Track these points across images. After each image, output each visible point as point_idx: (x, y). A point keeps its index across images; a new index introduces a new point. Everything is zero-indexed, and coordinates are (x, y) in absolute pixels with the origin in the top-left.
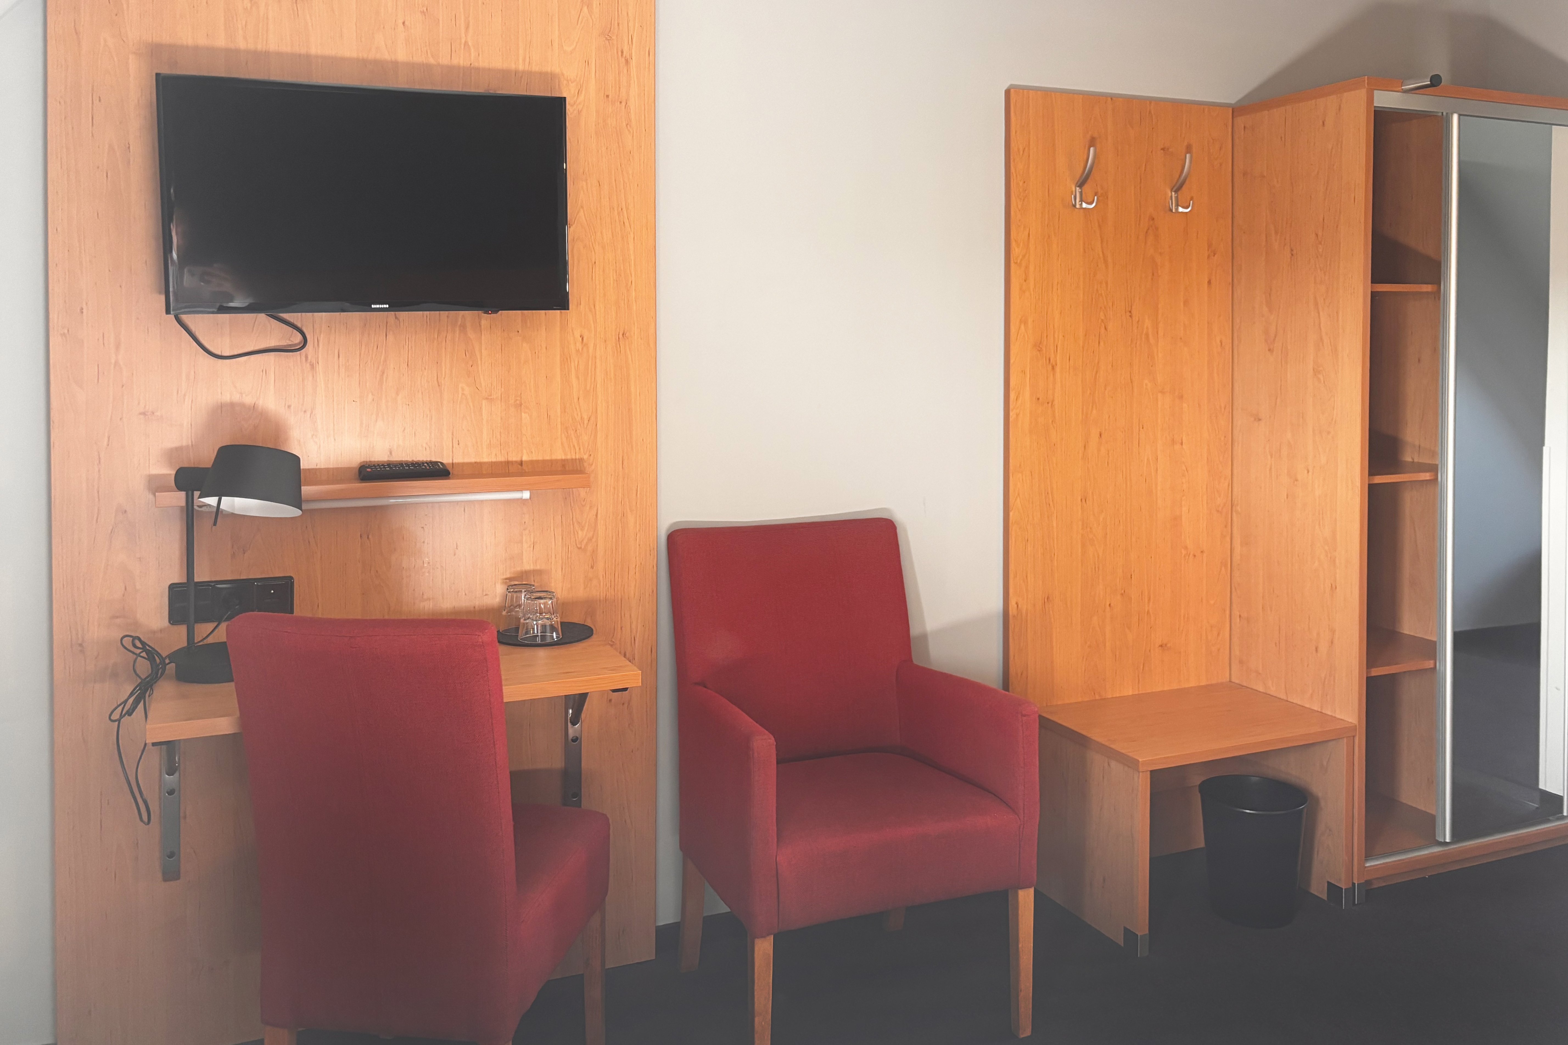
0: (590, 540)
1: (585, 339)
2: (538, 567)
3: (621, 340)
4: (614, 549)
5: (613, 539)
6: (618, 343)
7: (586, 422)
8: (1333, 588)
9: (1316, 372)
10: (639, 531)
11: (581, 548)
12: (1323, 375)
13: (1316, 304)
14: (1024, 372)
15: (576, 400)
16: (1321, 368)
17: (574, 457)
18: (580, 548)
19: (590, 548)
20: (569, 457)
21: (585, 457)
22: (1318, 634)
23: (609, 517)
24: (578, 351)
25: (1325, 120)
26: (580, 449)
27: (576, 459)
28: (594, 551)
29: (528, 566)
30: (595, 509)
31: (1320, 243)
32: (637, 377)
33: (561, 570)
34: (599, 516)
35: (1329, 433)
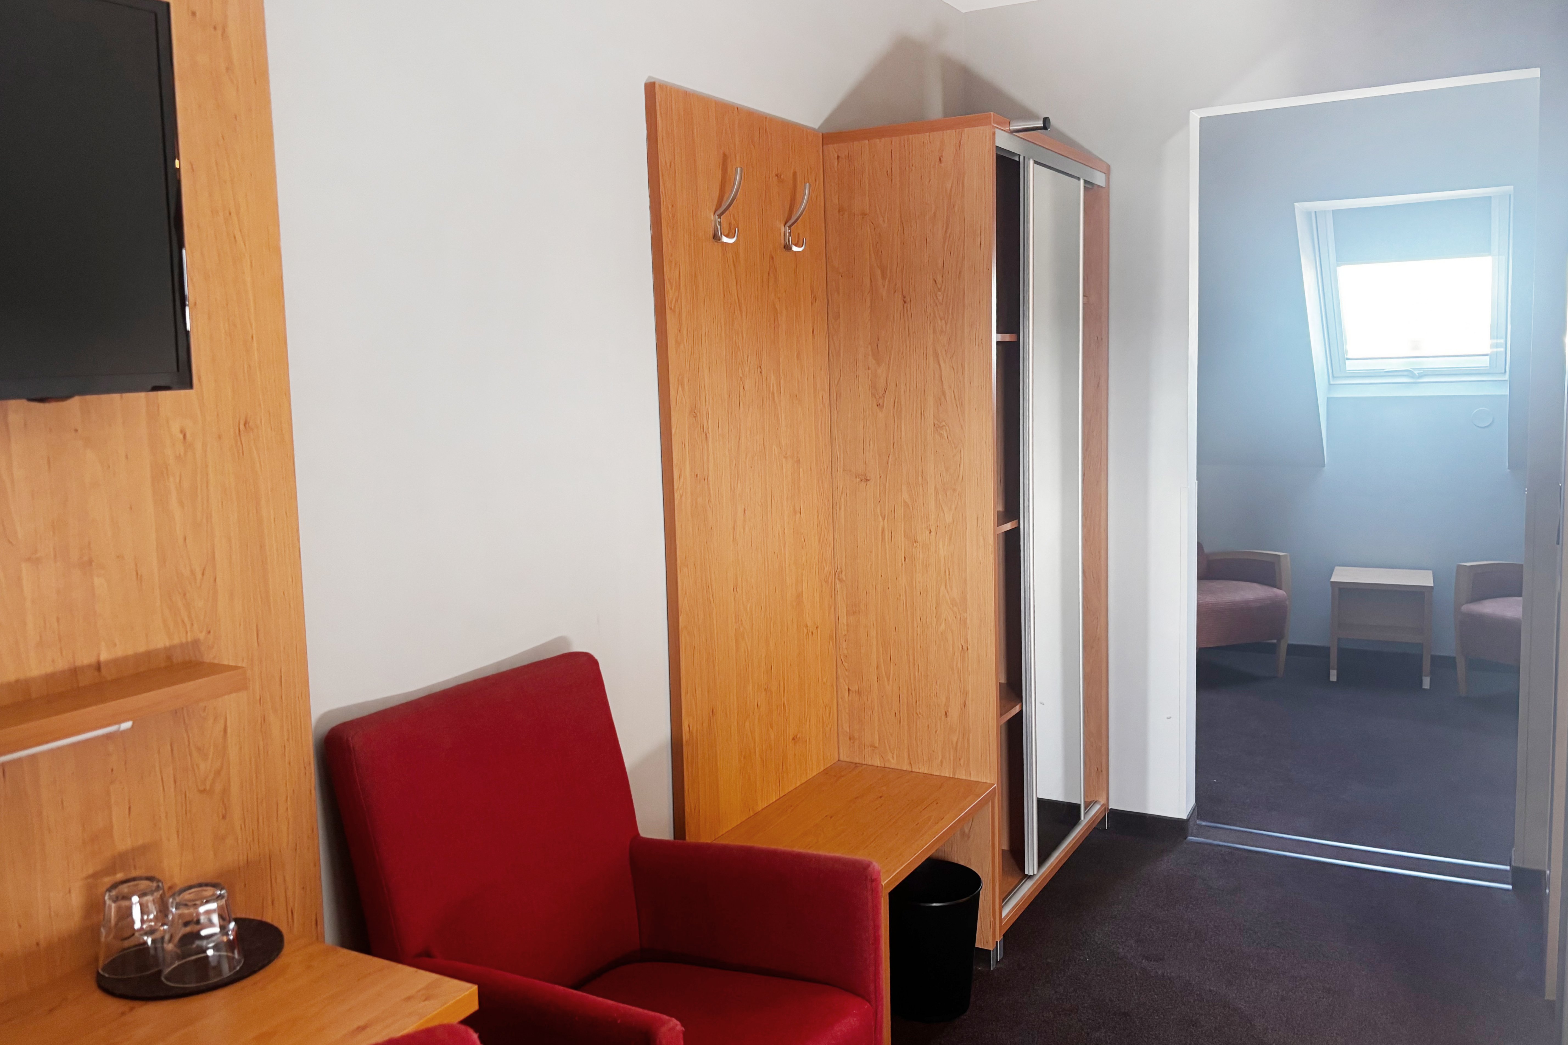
0: (218, 773)
1: (188, 436)
2: (140, 842)
3: (242, 432)
4: (254, 778)
5: (251, 764)
6: (238, 438)
7: (199, 576)
8: (965, 650)
9: (937, 427)
10: (288, 740)
11: (205, 790)
12: (946, 431)
13: (936, 355)
14: (684, 444)
15: (181, 541)
16: (944, 424)
17: (184, 641)
18: (203, 791)
19: (218, 788)
20: (176, 641)
21: (202, 636)
22: (948, 698)
23: (244, 729)
24: (178, 458)
25: (942, 156)
26: (192, 624)
27: (187, 643)
28: (226, 791)
29: (123, 842)
30: (222, 722)
31: (939, 290)
32: (270, 493)
33: (176, 836)
34: (229, 730)
35: (954, 490)
